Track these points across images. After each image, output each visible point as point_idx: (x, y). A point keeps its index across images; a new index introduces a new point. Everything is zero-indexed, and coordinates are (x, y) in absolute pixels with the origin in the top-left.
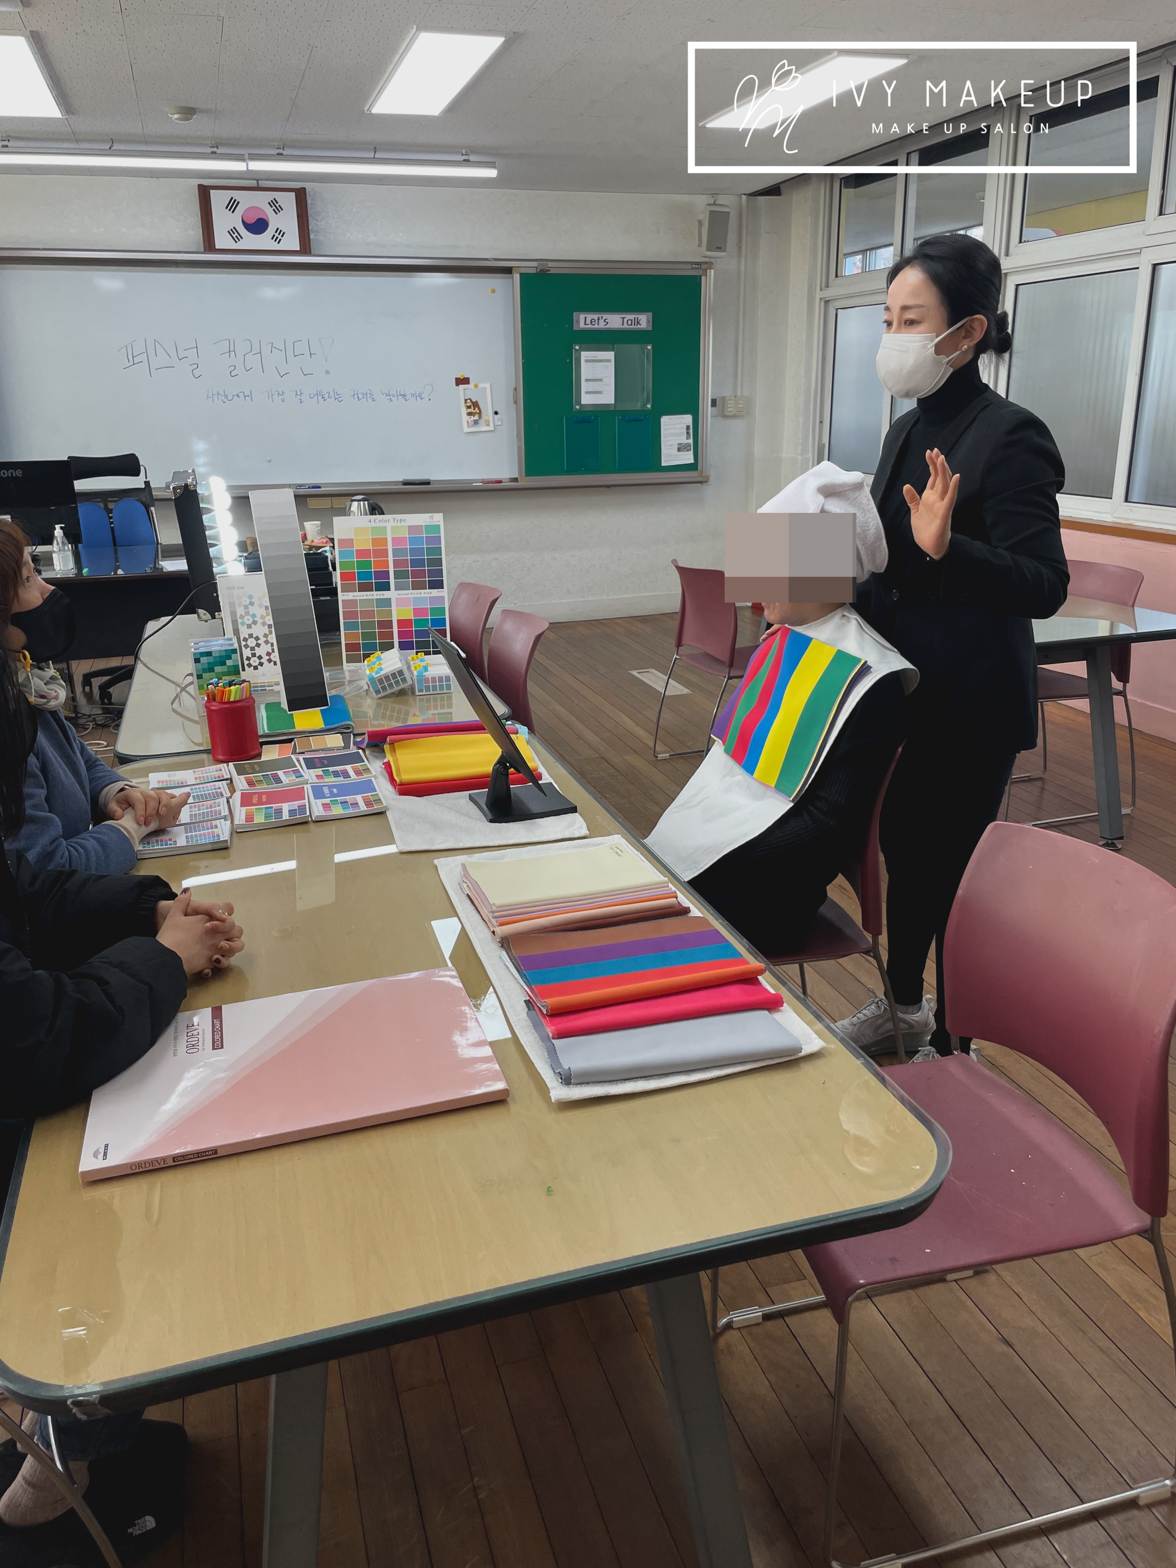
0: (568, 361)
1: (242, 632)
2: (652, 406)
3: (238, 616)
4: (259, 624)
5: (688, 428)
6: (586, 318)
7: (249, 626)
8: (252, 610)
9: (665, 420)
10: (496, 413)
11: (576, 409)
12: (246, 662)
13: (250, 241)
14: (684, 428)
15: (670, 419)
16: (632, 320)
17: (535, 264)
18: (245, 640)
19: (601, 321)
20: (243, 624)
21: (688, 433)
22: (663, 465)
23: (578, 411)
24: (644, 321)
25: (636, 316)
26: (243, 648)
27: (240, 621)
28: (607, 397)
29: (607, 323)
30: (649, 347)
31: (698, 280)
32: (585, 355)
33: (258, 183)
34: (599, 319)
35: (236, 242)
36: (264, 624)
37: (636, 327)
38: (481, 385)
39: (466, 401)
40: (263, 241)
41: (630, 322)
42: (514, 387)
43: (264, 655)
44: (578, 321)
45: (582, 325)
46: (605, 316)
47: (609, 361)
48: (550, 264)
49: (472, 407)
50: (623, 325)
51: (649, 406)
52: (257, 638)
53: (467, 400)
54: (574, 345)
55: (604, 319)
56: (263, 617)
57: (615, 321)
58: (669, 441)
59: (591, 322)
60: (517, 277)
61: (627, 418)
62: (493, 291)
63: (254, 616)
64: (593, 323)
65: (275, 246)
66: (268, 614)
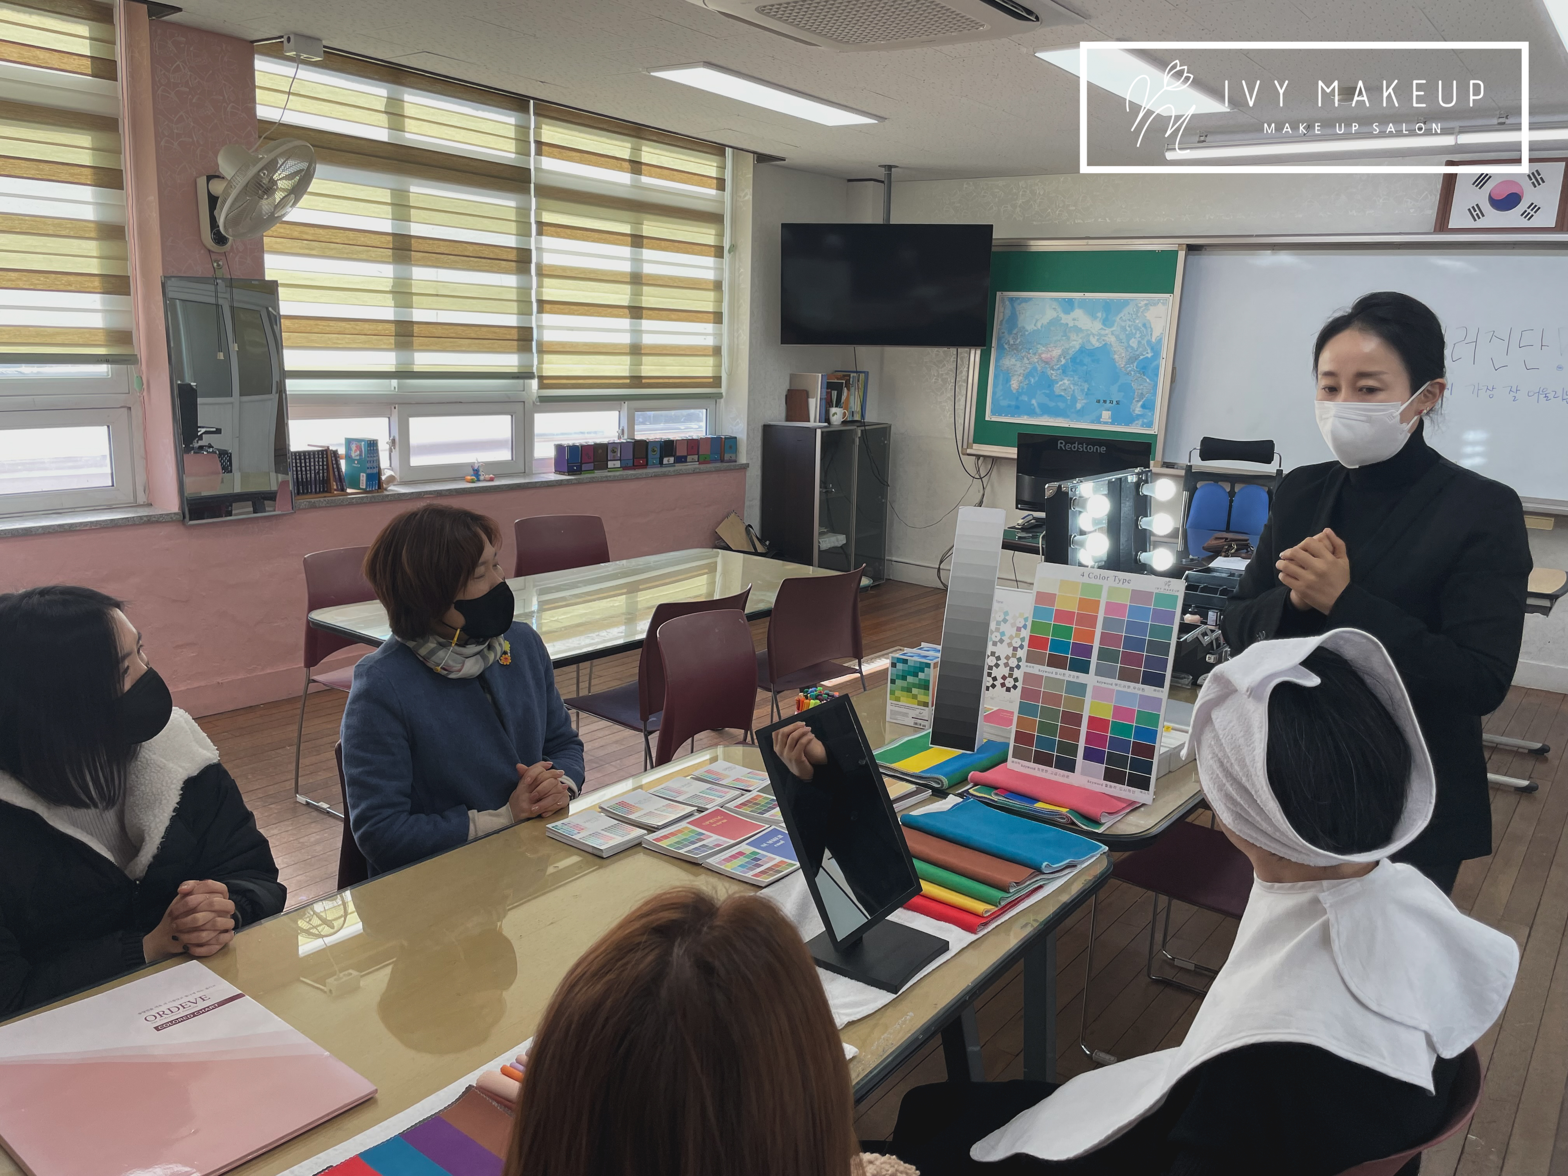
13: (1494, 218)
18: (988, 656)
35: (1475, 220)
40: (1510, 218)
43: (999, 678)
66: (1017, 636)
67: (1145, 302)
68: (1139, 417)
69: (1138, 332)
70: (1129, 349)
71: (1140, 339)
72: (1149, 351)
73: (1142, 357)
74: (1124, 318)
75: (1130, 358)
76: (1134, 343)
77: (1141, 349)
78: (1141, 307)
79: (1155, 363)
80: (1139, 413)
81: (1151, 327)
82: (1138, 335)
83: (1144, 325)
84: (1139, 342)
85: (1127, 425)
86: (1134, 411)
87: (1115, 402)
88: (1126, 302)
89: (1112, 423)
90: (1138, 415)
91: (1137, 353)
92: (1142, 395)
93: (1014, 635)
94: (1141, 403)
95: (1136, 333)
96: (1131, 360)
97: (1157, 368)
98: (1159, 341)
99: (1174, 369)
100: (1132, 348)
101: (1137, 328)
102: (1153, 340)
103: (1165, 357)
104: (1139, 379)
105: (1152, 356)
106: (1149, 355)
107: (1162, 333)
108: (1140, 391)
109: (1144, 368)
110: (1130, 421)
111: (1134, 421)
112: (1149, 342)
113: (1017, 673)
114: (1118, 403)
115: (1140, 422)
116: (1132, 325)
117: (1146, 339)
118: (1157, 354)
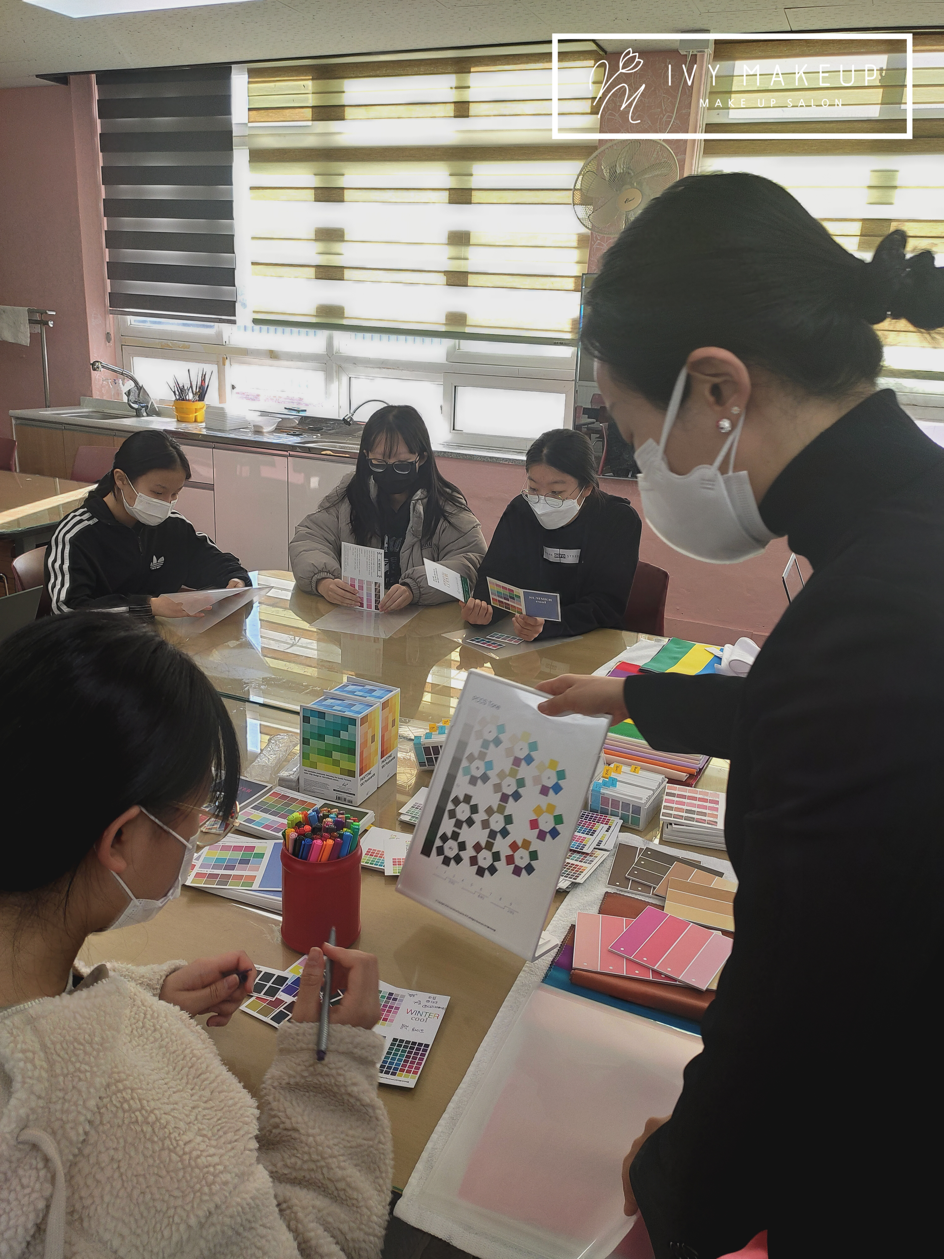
1: (458, 786)
3: (467, 754)
4: (490, 783)
7: (473, 781)
8: (493, 753)
12: (438, 843)
18: (456, 802)
20: (467, 771)
26: (446, 815)
27: (464, 763)
36: (497, 787)
43: (469, 846)
52: (474, 809)
56: (502, 775)
63: (489, 765)
66: (513, 773)
93: (507, 772)
113: (502, 845)
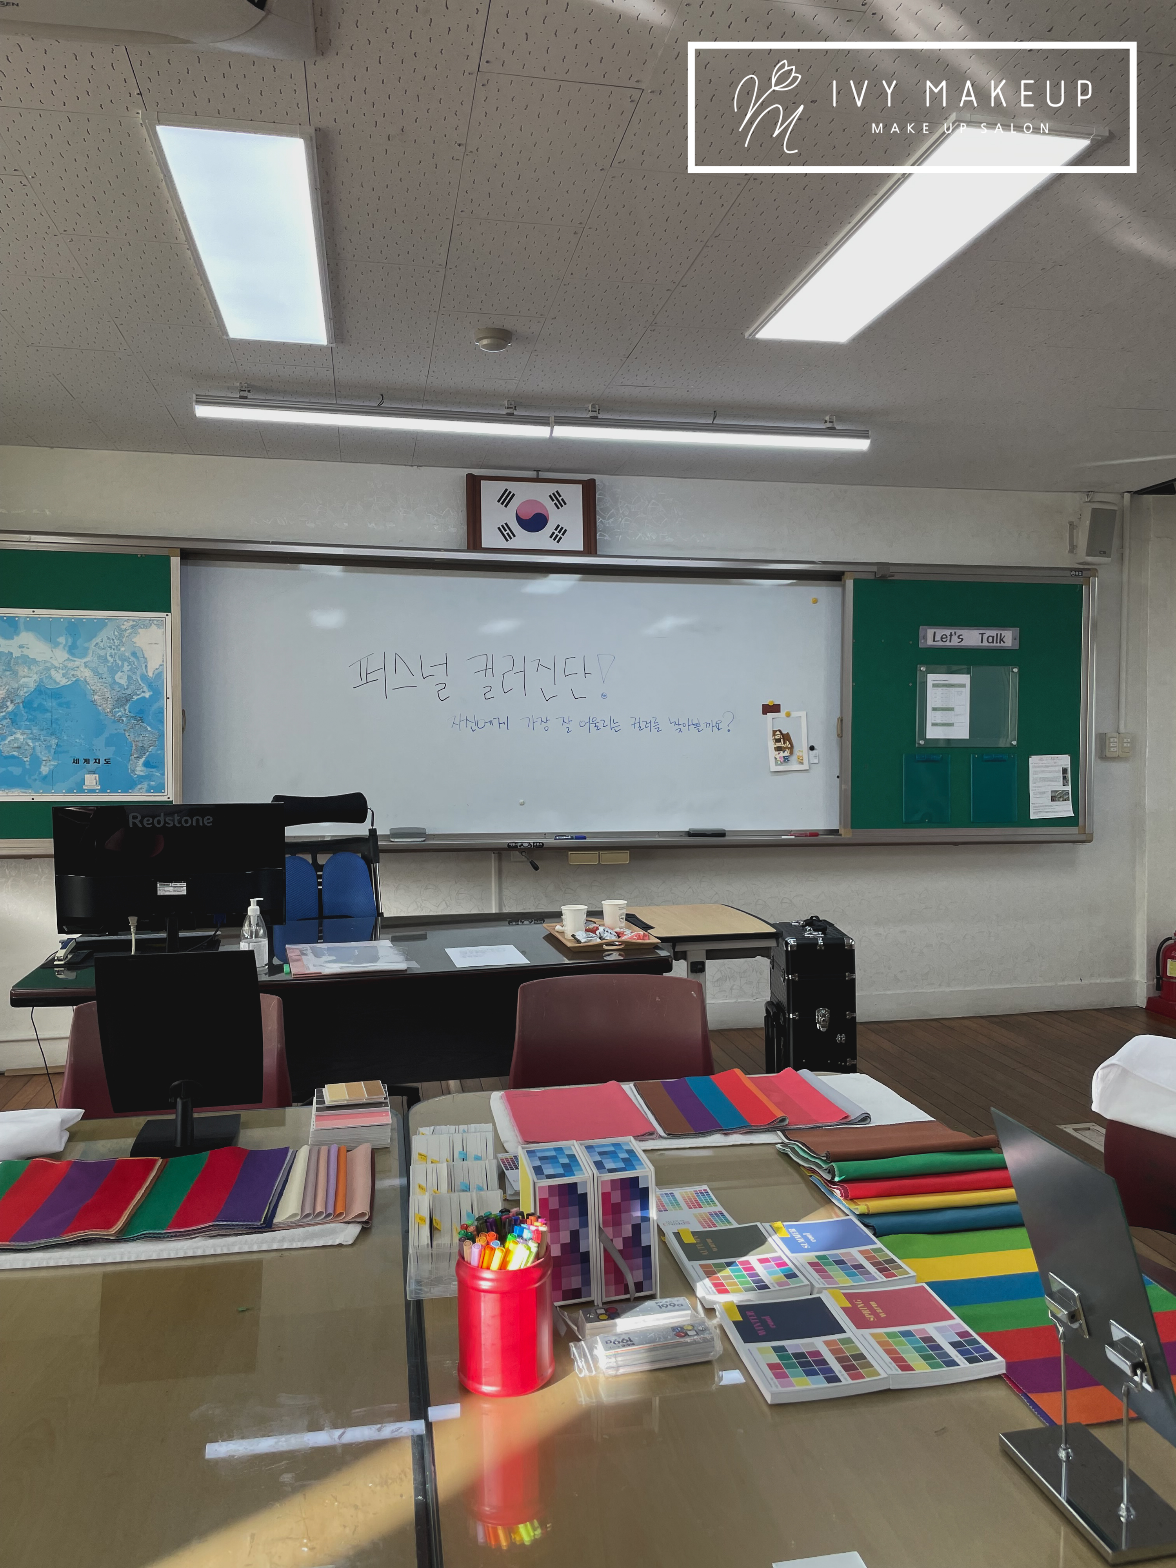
0: (911, 685)
2: (1017, 743)
5: (1065, 771)
6: (935, 633)
9: (1034, 760)
10: (812, 748)
11: (919, 744)
13: (524, 539)
14: (1058, 771)
15: (1041, 759)
16: (993, 637)
17: (875, 569)
19: (955, 638)
21: (1064, 778)
22: (1031, 818)
23: (921, 747)
24: (1008, 638)
25: (999, 632)
28: (961, 731)
29: (962, 639)
30: (1015, 670)
31: (1078, 590)
32: (931, 678)
33: (538, 475)
34: (951, 635)
35: (507, 540)
37: (998, 644)
38: (794, 714)
39: (774, 732)
40: (541, 539)
41: (990, 639)
42: (839, 715)
44: (925, 638)
45: (930, 642)
46: (959, 632)
47: (963, 686)
48: (892, 569)
49: (782, 740)
50: (982, 642)
51: (1014, 743)
53: (776, 731)
54: (918, 666)
55: (957, 635)
57: (972, 638)
58: (1041, 787)
59: (942, 638)
60: (850, 584)
61: (985, 757)
62: (815, 601)
64: (944, 640)
65: (554, 546)
67: (131, 623)
68: (141, 779)
69: (126, 664)
70: (117, 688)
71: (130, 673)
72: (145, 689)
73: (135, 698)
74: (101, 645)
75: (119, 698)
76: (121, 679)
77: (133, 687)
78: (126, 630)
79: (156, 706)
80: (142, 774)
81: (144, 657)
82: (126, 668)
83: (134, 654)
84: (129, 678)
85: (125, 791)
86: (133, 771)
87: (102, 761)
88: (102, 624)
89: (103, 791)
90: (139, 776)
91: (129, 692)
92: (142, 750)
94: (142, 760)
95: (123, 666)
96: (123, 700)
97: (161, 711)
98: (159, 676)
99: (183, 711)
100: (120, 685)
101: (124, 659)
102: (150, 674)
103: (170, 695)
104: (137, 727)
105: (150, 696)
106: (147, 695)
107: (161, 665)
108: (140, 744)
109: (141, 711)
110: (130, 785)
111: (136, 785)
112: (144, 677)
114: (107, 761)
115: (145, 786)
116: (115, 654)
117: (138, 673)
118: (157, 693)
